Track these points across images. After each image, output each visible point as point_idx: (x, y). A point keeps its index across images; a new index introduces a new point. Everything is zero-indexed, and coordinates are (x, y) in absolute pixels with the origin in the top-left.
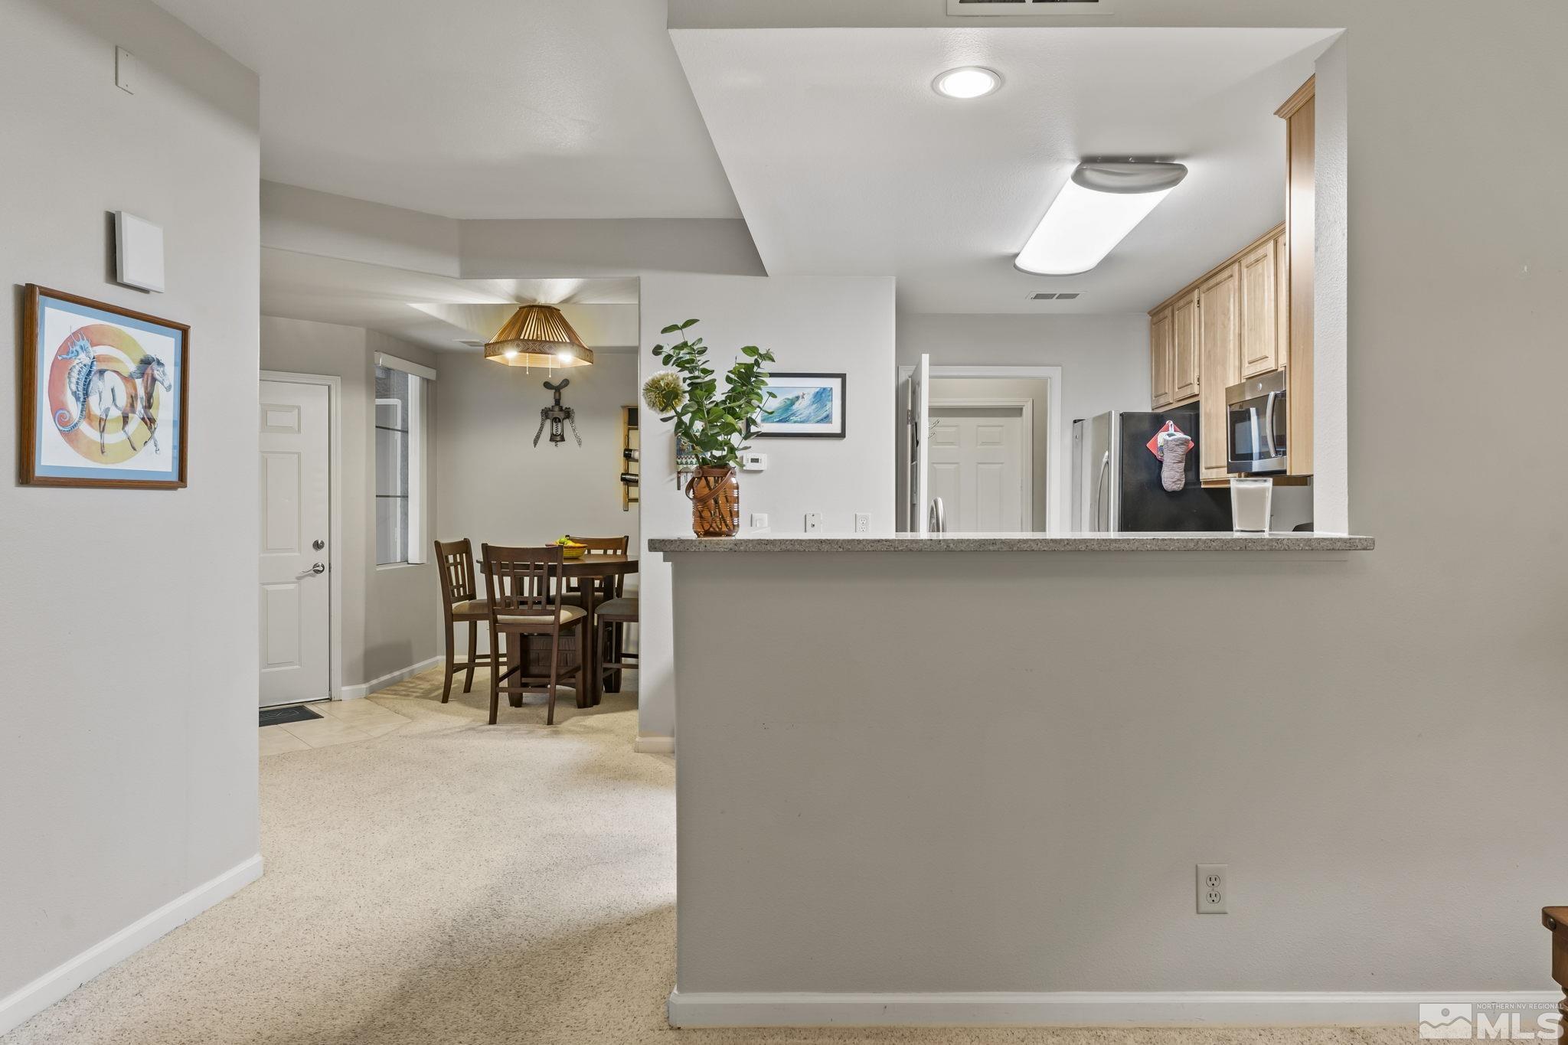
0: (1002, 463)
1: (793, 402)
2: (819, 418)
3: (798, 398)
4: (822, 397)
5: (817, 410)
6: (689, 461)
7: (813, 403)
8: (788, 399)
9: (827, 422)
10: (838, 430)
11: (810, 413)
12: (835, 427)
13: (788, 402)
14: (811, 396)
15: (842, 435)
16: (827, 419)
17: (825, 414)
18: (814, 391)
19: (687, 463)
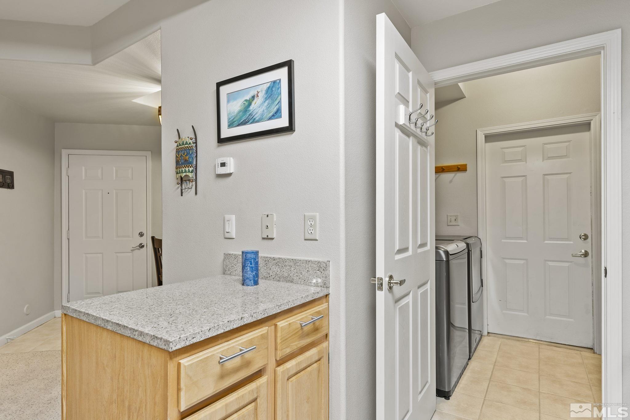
0: (570, 173)
1: (249, 103)
2: (271, 114)
3: (253, 97)
4: (272, 91)
5: (269, 107)
6: (187, 169)
7: (266, 99)
8: (246, 100)
9: (277, 118)
10: (286, 124)
11: (263, 111)
12: (283, 122)
13: (247, 104)
14: (264, 92)
15: (290, 129)
16: (277, 114)
17: (275, 109)
18: (265, 87)
19: (185, 172)
